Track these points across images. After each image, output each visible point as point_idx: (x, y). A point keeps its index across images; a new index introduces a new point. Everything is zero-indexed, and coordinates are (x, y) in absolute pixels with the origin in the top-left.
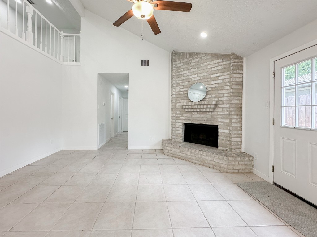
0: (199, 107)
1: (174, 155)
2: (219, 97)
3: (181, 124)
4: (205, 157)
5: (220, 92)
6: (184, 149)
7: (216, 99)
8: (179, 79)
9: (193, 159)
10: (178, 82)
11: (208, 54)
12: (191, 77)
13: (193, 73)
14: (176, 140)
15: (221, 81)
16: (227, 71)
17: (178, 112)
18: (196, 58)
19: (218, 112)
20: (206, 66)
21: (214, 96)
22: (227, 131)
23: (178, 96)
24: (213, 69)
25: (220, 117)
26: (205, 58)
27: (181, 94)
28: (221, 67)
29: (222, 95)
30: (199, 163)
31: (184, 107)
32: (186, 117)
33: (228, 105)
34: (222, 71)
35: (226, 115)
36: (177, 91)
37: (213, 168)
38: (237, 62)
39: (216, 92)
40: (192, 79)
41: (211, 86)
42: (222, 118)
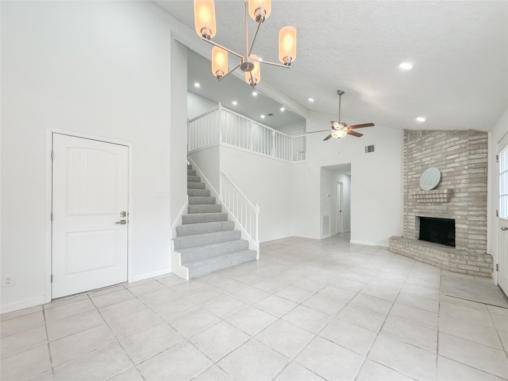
0: (430, 196)
1: (398, 252)
2: (455, 184)
3: (414, 218)
4: (428, 254)
5: (457, 178)
6: (407, 245)
7: (452, 187)
8: (411, 163)
9: (416, 256)
10: (410, 167)
11: (444, 131)
12: (424, 160)
13: (427, 156)
14: (408, 237)
15: (458, 164)
16: (465, 152)
17: (410, 204)
18: (429, 137)
19: (455, 202)
20: (441, 146)
21: (449, 182)
22: (465, 227)
23: (410, 184)
24: (449, 150)
25: (457, 208)
26: (440, 136)
27: (414, 181)
28: (458, 147)
29: (459, 182)
30: (422, 260)
31: (415, 197)
32: (419, 209)
33: (466, 194)
34: (459, 152)
35: (464, 206)
36: (409, 177)
37: (435, 266)
38: (476, 140)
39: (453, 178)
40: (426, 163)
41: (447, 170)
42: (459, 210)
